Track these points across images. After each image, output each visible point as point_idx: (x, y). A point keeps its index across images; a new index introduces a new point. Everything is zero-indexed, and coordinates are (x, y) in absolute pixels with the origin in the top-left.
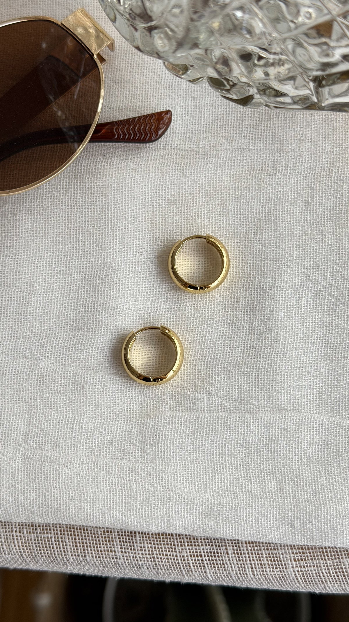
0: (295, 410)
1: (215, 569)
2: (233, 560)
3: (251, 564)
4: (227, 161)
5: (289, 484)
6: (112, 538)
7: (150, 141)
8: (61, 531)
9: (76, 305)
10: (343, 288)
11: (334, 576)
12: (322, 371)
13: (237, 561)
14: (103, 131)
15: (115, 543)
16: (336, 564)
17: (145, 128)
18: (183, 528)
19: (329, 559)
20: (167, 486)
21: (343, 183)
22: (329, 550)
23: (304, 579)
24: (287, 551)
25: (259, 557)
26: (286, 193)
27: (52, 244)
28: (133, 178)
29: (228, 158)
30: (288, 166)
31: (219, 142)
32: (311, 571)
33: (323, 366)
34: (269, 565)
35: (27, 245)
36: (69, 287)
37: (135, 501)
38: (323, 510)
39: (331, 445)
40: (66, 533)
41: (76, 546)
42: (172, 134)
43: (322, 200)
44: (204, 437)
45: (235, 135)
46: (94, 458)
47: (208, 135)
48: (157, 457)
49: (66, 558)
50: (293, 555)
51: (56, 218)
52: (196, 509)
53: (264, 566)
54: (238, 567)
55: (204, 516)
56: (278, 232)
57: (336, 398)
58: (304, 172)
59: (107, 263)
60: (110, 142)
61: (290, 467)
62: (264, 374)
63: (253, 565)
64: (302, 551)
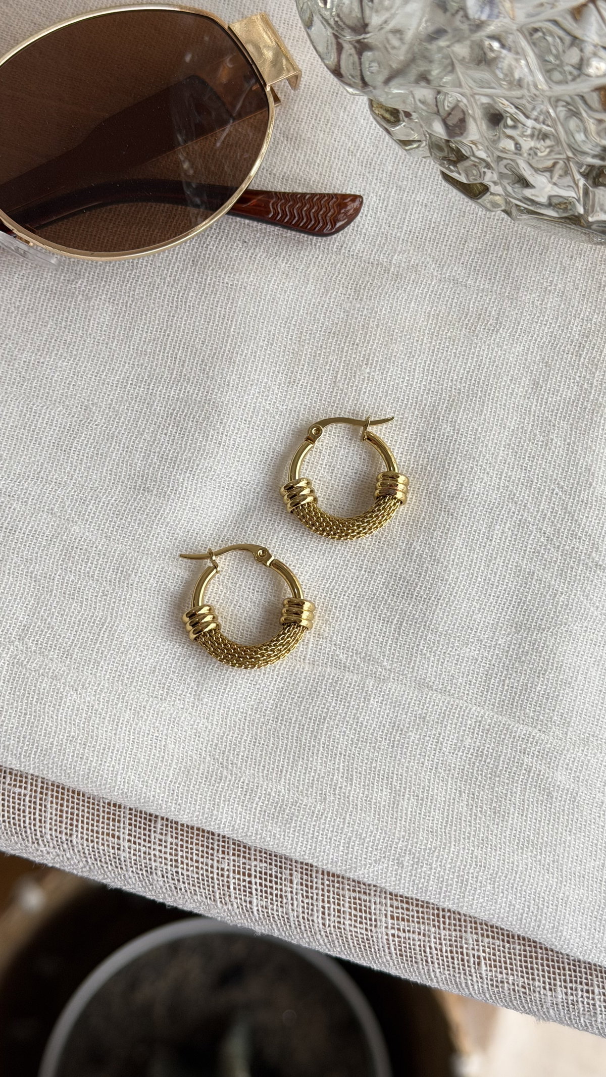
0: (444, 691)
1: (267, 902)
2: (296, 894)
3: (323, 907)
4: (429, 293)
5: (409, 799)
6: (119, 816)
7: (321, 234)
8: (42, 788)
9: (148, 452)
10: (561, 524)
11: (447, 957)
12: (499, 642)
13: (303, 896)
14: (254, 201)
15: (122, 825)
16: (453, 939)
17: (317, 213)
18: (231, 828)
19: (444, 929)
21: (596, 369)
22: (448, 914)
23: (401, 950)
24: (384, 901)
25: (339, 899)
26: (507, 363)
27: (135, 355)
28: (281, 285)
29: (431, 289)
30: (519, 324)
31: (423, 263)
32: (414, 940)
33: (504, 635)
34: (350, 914)
35: (95, 347)
36: (145, 422)
37: (168, 768)
38: (452, 849)
39: (487, 756)
40: (50, 793)
41: (61, 816)
42: (355, 233)
43: (559, 386)
45: (450, 258)
46: (121, 687)
47: (408, 248)
49: (41, 832)
50: (391, 909)
51: (150, 318)
53: (342, 915)
54: (303, 907)
55: (266, 818)
56: (483, 417)
57: (512, 687)
58: (541, 339)
59: (210, 400)
60: (258, 220)
61: (416, 775)
62: (411, 625)
63: (327, 909)
64: (407, 906)
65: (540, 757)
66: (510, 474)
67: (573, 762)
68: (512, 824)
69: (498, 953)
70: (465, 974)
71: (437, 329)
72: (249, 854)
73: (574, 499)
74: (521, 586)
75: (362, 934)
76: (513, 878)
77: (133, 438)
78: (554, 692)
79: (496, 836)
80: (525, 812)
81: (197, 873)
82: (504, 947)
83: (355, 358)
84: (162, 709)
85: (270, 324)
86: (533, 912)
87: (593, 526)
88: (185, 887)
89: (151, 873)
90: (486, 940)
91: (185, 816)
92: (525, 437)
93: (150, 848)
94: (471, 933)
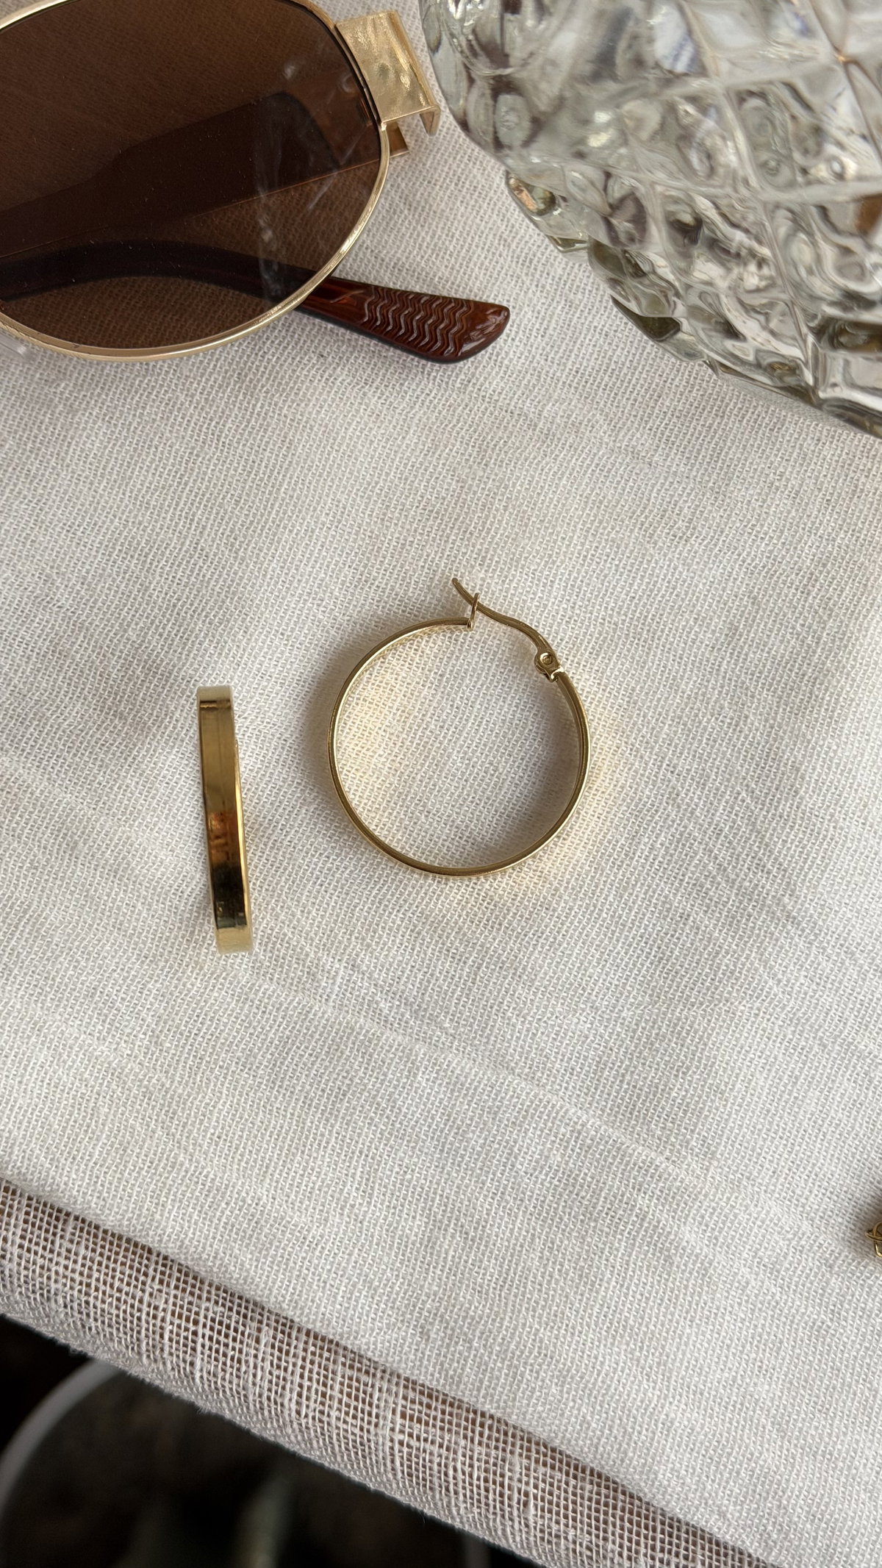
0: (531, 1078)
1: (216, 1366)
2: (263, 1360)
3: (301, 1386)
4: (593, 467)
5: (453, 1237)
6: (11, 1207)
7: (438, 358)
9: (130, 658)
10: (743, 848)
11: (478, 1487)
12: (624, 1015)
13: (272, 1365)
14: (340, 298)
15: (13, 1221)
16: (492, 1461)
17: (435, 325)
18: (178, 1243)
19: (480, 1444)
20: (178, 1136)
22: (490, 1422)
23: (409, 1467)
24: (394, 1389)
25: (326, 1377)
27: (131, 506)
28: (366, 432)
29: (596, 461)
30: (722, 532)
31: (589, 421)
32: (431, 1454)
33: (632, 1004)
34: (340, 1402)
35: (73, 486)
36: (132, 612)
37: (94, 1142)
38: (506, 1323)
39: (582, 1186)
42: (492, 362)
43: (769, 636)
44: (304, 1059)
45: (632, 418)
46: (39, 1012)
47: (570, 396)
48: (182, 1064)
50: (404, 1402)
51: (162, 453)
52: (223, 1212)
53: (328, 1402)
54: (270, 1382)
55: (234, 1235)
56: (646, 670)
57: (634, 1087)
58: (753, 560)
59: (234, 593)
60: (347, 327)
61: (469, 1201)
62: (494, 970)
63: (305, 1388)
64: (429, 1400)
65: (662, 1200)
66: (675, 761)
67: (712, 1214)
68: (605, 1297)
69: (556, 1492)
70: (503, 1516)
71: (596, 524)
72: (200, 1289)
73: (768, 812)
74: (666, 934)
75: (355, 1435)
76: (592, 1380)
77: (111, 634)
78: (698, 1102)
79: (578, 1312)
80: (628, 1281)
81: (118, 1308)
82: (567, 1484)
83: (465, 554)
84: (97, 1053)
85: (341, 489)
86: (616, 1438)
87: (792, 857)
88: (97, 1327)
89: (48, 1299)
90: (541, 1469)
91: (111, 1218)
92: (706, 708)
93: (51, 1260)
94: (521, 1455)
